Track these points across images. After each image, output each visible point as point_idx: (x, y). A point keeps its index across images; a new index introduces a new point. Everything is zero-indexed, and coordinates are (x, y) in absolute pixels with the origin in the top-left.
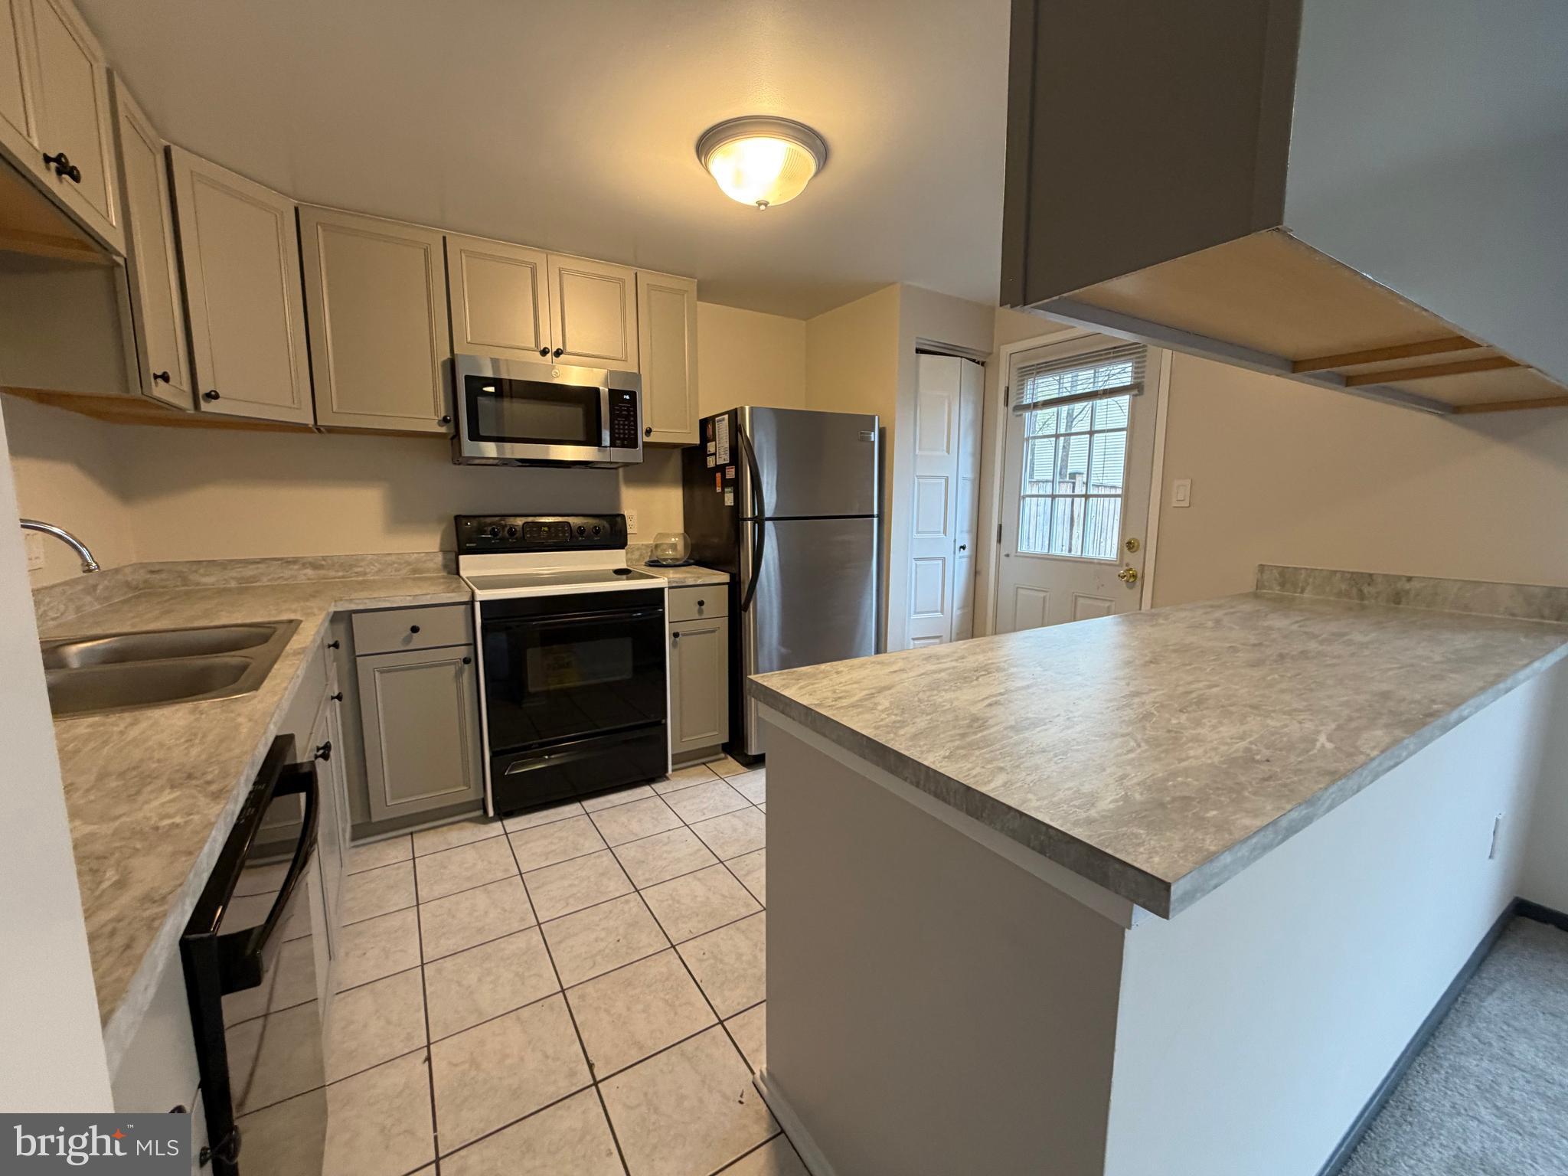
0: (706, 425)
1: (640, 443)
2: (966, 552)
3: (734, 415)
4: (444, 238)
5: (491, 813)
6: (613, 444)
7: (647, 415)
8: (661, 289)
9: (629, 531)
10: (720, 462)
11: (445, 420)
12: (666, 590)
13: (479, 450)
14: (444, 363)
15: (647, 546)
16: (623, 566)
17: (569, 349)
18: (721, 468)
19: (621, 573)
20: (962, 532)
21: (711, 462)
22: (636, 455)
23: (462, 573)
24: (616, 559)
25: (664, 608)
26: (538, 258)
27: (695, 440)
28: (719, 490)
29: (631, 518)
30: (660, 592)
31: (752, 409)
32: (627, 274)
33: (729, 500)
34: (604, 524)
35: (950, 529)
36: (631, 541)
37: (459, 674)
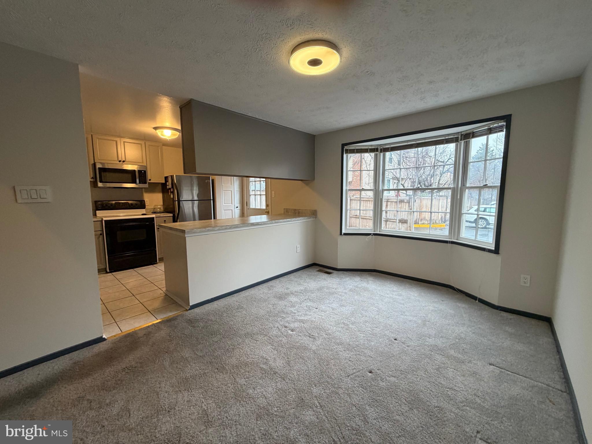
0: (166, 178)
1: (147, 183)
2: (238, 208)
3: (172, 177)
4: (92, 135)
5: (108, 271)
6: (140, 183)
7: (149, 176)
8: (152, 146)
9: (146, 204)
10: (170, 187)
11: (93, 178)
12: (155, 218)
13: (103, 184)
14: (92, 164)
15: (152, 208)
16: (145, 213)
17: (127, 160)
18: (170, 189)
19: (143, 214)
20: (237, 203)
21: (168, 187)
22: (146, 186)
23: (97, 215)
24: (143, 211)
25: (154, 222)
26: (118, 139)
27: (164, 182)
28: (170, 194)
29: (147, 201)
30: (153, 218)
31: (176, 176)
32: (143, 143)
33: (172, 196)
34: (138, 203)
35: (233, 202)
36: (146, 207)
37: (99, 238)
